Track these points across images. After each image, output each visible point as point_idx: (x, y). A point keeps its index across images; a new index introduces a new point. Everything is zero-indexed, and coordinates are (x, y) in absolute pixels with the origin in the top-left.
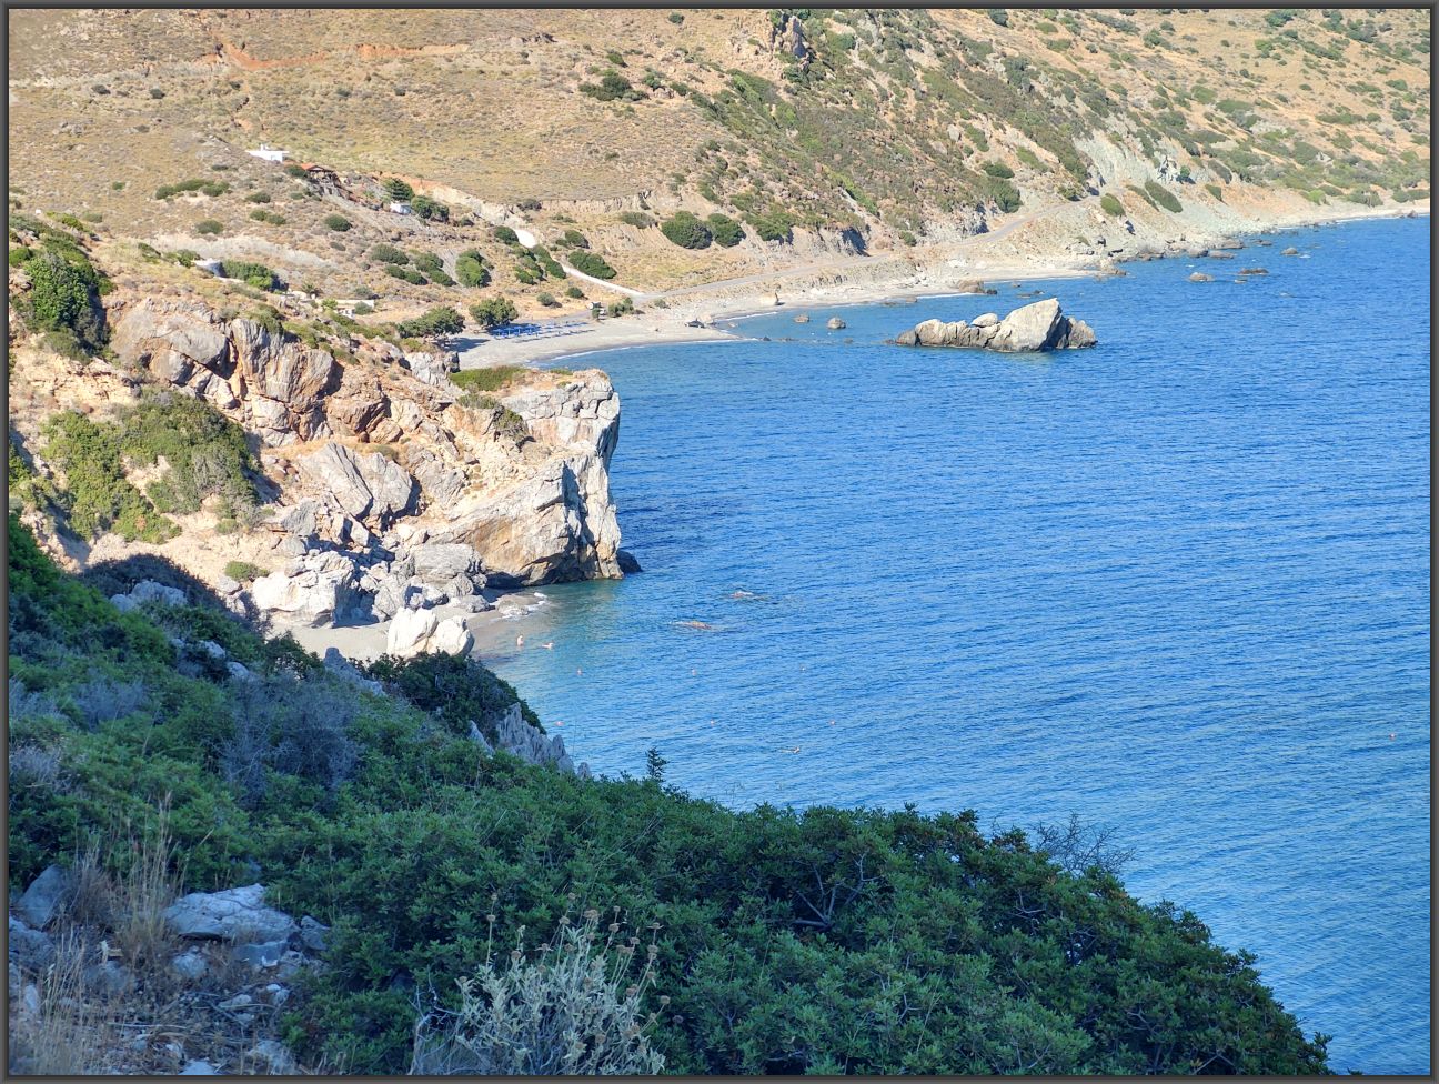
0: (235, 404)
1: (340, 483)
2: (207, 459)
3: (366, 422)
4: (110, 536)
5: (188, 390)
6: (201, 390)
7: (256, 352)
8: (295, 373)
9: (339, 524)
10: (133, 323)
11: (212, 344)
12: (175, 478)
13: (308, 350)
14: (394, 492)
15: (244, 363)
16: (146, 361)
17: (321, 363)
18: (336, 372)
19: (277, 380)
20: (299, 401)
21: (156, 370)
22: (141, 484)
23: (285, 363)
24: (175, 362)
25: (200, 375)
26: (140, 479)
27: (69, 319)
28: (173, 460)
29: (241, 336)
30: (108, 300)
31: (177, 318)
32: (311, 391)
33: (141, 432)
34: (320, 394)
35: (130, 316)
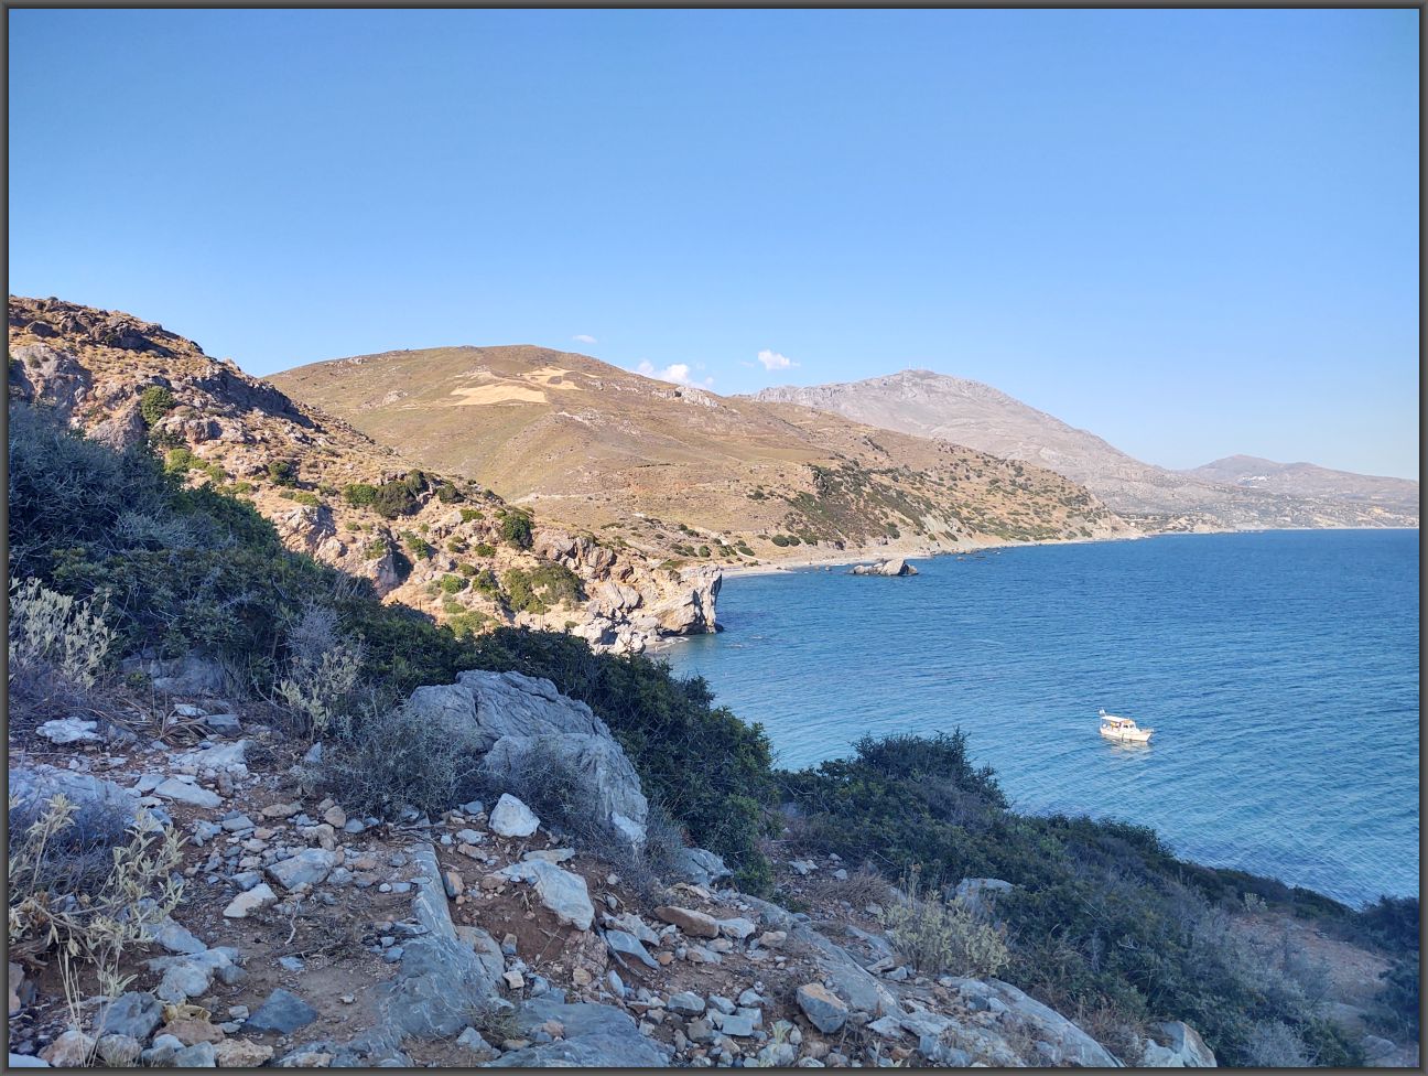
0: (577, 568)
1: (613, 596)
2: (561, 585)
3: (624, 575)
4: (524, 612)
5: (560, 563)
6: (565, 563)
7: (584, 549)
8: (599, 558)
9: (611, 611)
10: (541, 540)
11: (568, 546)
12: (550, 592)
13: (604, 549)
14: (632, 599)
15: (580, 553)
16: (545, 552)
17: (609, 554)
18: (614, 558)
19: (592, 559)
20: (600, 567)
21: (548, 555)
22: (537, 594)
23: (595, 553)
24: (555, 552)
25: (564, 557)
26: (537, 592)
27: (517, 536)
28: (549, 585)
29: (579, 543)
30: (532, 531)
31: (556, 537)
32: (604, 564)
33: (538, 576)
34: (608, 565)
35: (540, 537)
